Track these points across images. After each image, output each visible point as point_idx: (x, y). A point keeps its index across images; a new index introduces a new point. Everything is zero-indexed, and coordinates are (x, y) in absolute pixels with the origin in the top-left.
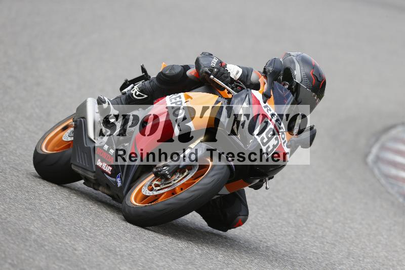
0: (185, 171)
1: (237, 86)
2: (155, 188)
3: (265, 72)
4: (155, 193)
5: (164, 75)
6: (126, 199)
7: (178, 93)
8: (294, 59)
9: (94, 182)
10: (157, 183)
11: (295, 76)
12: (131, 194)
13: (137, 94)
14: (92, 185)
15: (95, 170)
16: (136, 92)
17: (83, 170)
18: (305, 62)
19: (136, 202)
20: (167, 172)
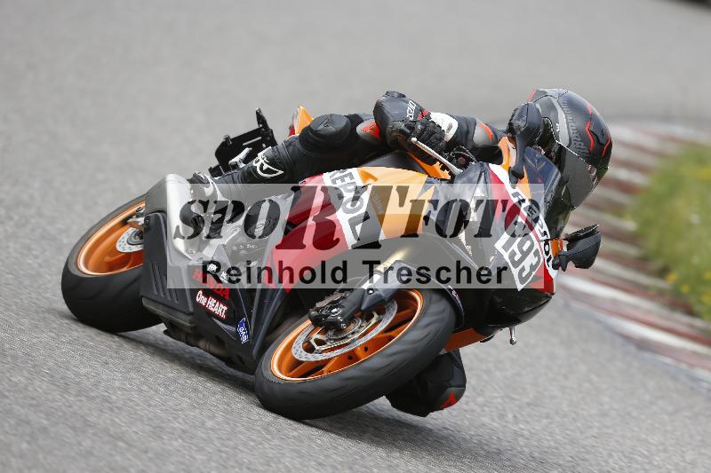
0: (373, 316)
1: (458, 156)
2: (317, 348)
3: (511, 130)
4: (320, 357)
5: (316, 133)
6: (263, 367)
7: (345, 167)
8: (554, 101)
9: (190, 331)
10: (319, 337)
11: (557, 134)
12: (270, 358)
13: (264, 168)
14: (183, 337)
15: (191, 310)
16: (262, 165)
17: (166, 309)
18: (573, 106)
19: (281, 372)
20: (339, 318)
